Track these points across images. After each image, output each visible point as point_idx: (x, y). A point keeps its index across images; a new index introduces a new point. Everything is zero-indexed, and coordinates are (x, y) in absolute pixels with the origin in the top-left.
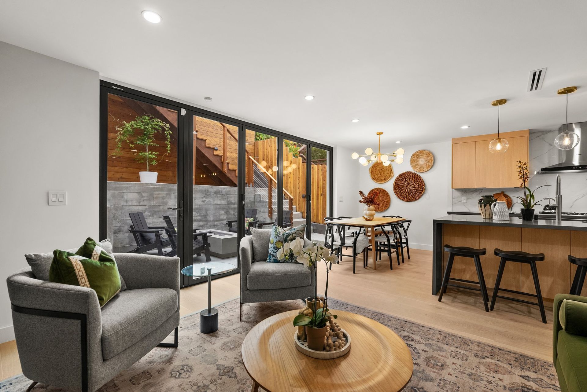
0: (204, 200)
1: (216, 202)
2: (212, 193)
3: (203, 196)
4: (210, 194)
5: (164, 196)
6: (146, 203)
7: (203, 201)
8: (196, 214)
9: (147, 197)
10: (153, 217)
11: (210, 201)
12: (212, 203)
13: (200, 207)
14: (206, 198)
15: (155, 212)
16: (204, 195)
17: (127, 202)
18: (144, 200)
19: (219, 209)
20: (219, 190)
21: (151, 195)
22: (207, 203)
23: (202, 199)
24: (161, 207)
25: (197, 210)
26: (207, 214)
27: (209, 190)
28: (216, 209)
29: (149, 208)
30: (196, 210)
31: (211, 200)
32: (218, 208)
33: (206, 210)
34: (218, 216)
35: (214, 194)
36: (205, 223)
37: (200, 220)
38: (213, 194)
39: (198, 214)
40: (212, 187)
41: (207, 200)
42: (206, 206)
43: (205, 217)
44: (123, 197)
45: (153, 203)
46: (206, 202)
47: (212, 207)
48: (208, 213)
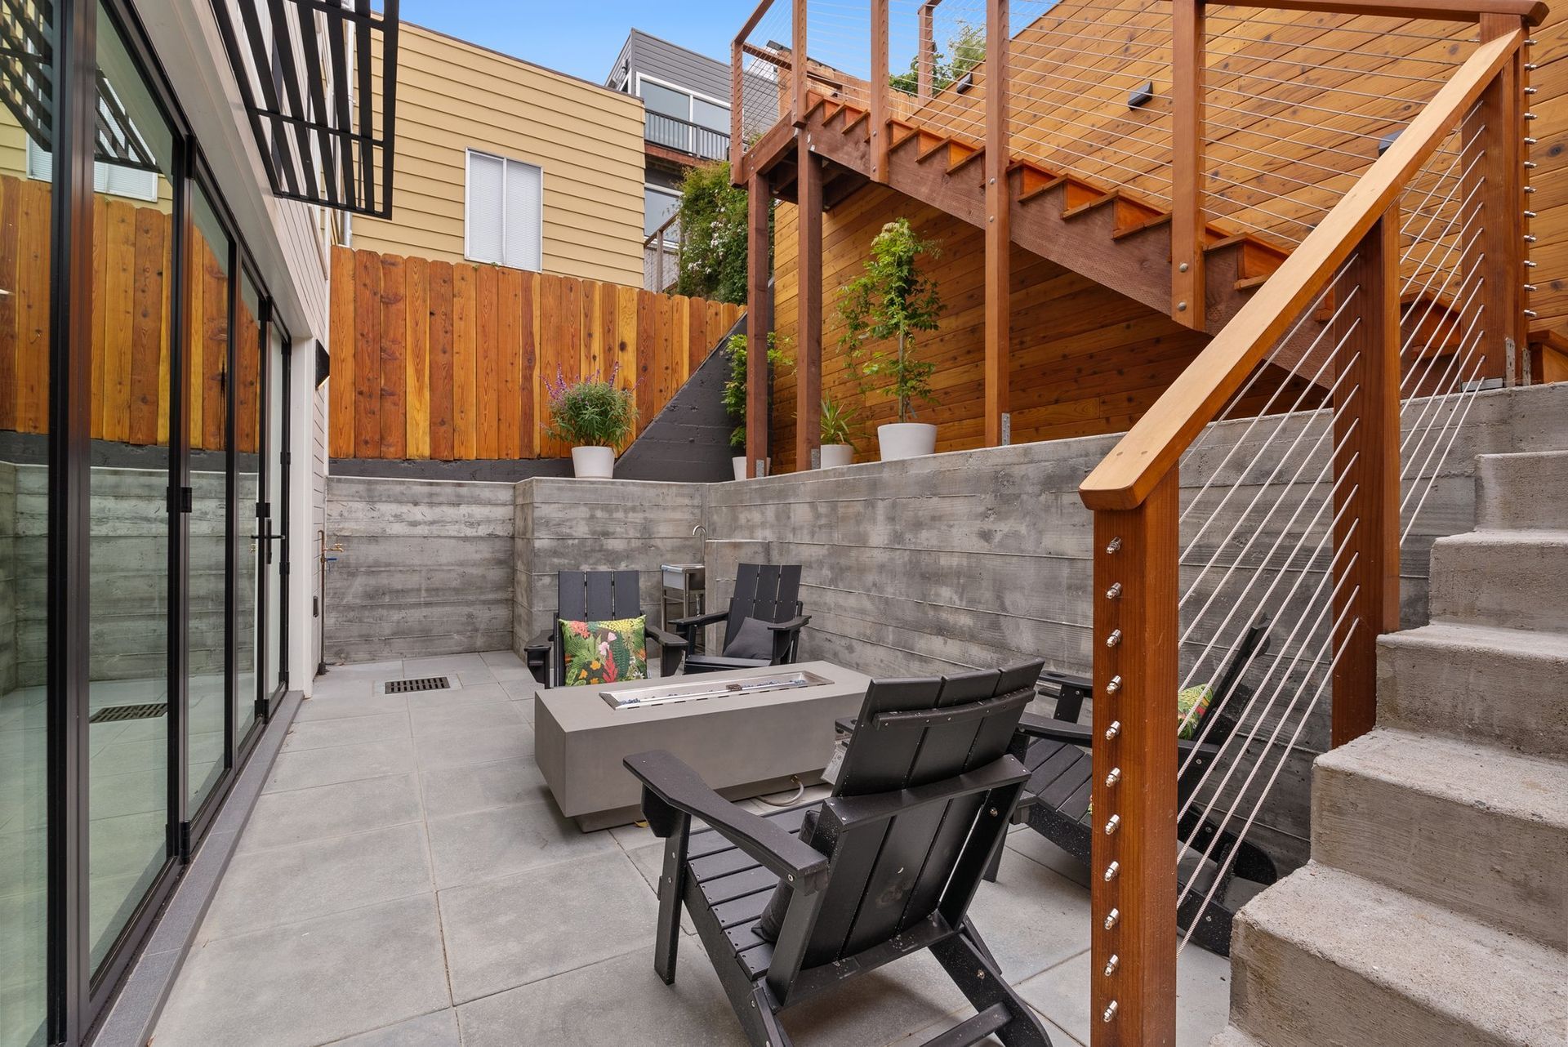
0: (988, 525)
1: (1050, 542)
2: (1029, 489)
3: (982, 509)
4: (1019, 496)
5: (859, 513)
6: (822, 537)
7: (986, 536)
8: (956, 598)
9: (826, 516)
10: (837, 586)
11: (1016, 535)
12: (1029, 546)
13: (970, 567)
14: (1001, 516)
15: (841, 569)
16: (988, 499)
17: (794, 530)
18: (820, 527)
19: (1069, 587)
20: (1071, 462)
21: (834, 506)
22: (1001, 544)
23: (978, 525)
24: (854, 553)
25: (959, 578)
26: (1003, 607)
27: (1018, 471)
28: (1050, 586)
29: (830, 555)
30: (955, 581)
31: (1023, 530)
32: (1065, 582)
33: (1000, 587)
34: (1063, 634)
35: (1042, 492)
36: (995, 656)
37: (971, 637)
38: (1037, 489)
39: (961, 600)
40: (1026, 452)
41: (1002, 528)
42: (998, 562)
43: (995, 625)
44: (789, 518)
45: (837, 537)
46: (998, 538)
47: (1029, 573)
48: (1008, 603)
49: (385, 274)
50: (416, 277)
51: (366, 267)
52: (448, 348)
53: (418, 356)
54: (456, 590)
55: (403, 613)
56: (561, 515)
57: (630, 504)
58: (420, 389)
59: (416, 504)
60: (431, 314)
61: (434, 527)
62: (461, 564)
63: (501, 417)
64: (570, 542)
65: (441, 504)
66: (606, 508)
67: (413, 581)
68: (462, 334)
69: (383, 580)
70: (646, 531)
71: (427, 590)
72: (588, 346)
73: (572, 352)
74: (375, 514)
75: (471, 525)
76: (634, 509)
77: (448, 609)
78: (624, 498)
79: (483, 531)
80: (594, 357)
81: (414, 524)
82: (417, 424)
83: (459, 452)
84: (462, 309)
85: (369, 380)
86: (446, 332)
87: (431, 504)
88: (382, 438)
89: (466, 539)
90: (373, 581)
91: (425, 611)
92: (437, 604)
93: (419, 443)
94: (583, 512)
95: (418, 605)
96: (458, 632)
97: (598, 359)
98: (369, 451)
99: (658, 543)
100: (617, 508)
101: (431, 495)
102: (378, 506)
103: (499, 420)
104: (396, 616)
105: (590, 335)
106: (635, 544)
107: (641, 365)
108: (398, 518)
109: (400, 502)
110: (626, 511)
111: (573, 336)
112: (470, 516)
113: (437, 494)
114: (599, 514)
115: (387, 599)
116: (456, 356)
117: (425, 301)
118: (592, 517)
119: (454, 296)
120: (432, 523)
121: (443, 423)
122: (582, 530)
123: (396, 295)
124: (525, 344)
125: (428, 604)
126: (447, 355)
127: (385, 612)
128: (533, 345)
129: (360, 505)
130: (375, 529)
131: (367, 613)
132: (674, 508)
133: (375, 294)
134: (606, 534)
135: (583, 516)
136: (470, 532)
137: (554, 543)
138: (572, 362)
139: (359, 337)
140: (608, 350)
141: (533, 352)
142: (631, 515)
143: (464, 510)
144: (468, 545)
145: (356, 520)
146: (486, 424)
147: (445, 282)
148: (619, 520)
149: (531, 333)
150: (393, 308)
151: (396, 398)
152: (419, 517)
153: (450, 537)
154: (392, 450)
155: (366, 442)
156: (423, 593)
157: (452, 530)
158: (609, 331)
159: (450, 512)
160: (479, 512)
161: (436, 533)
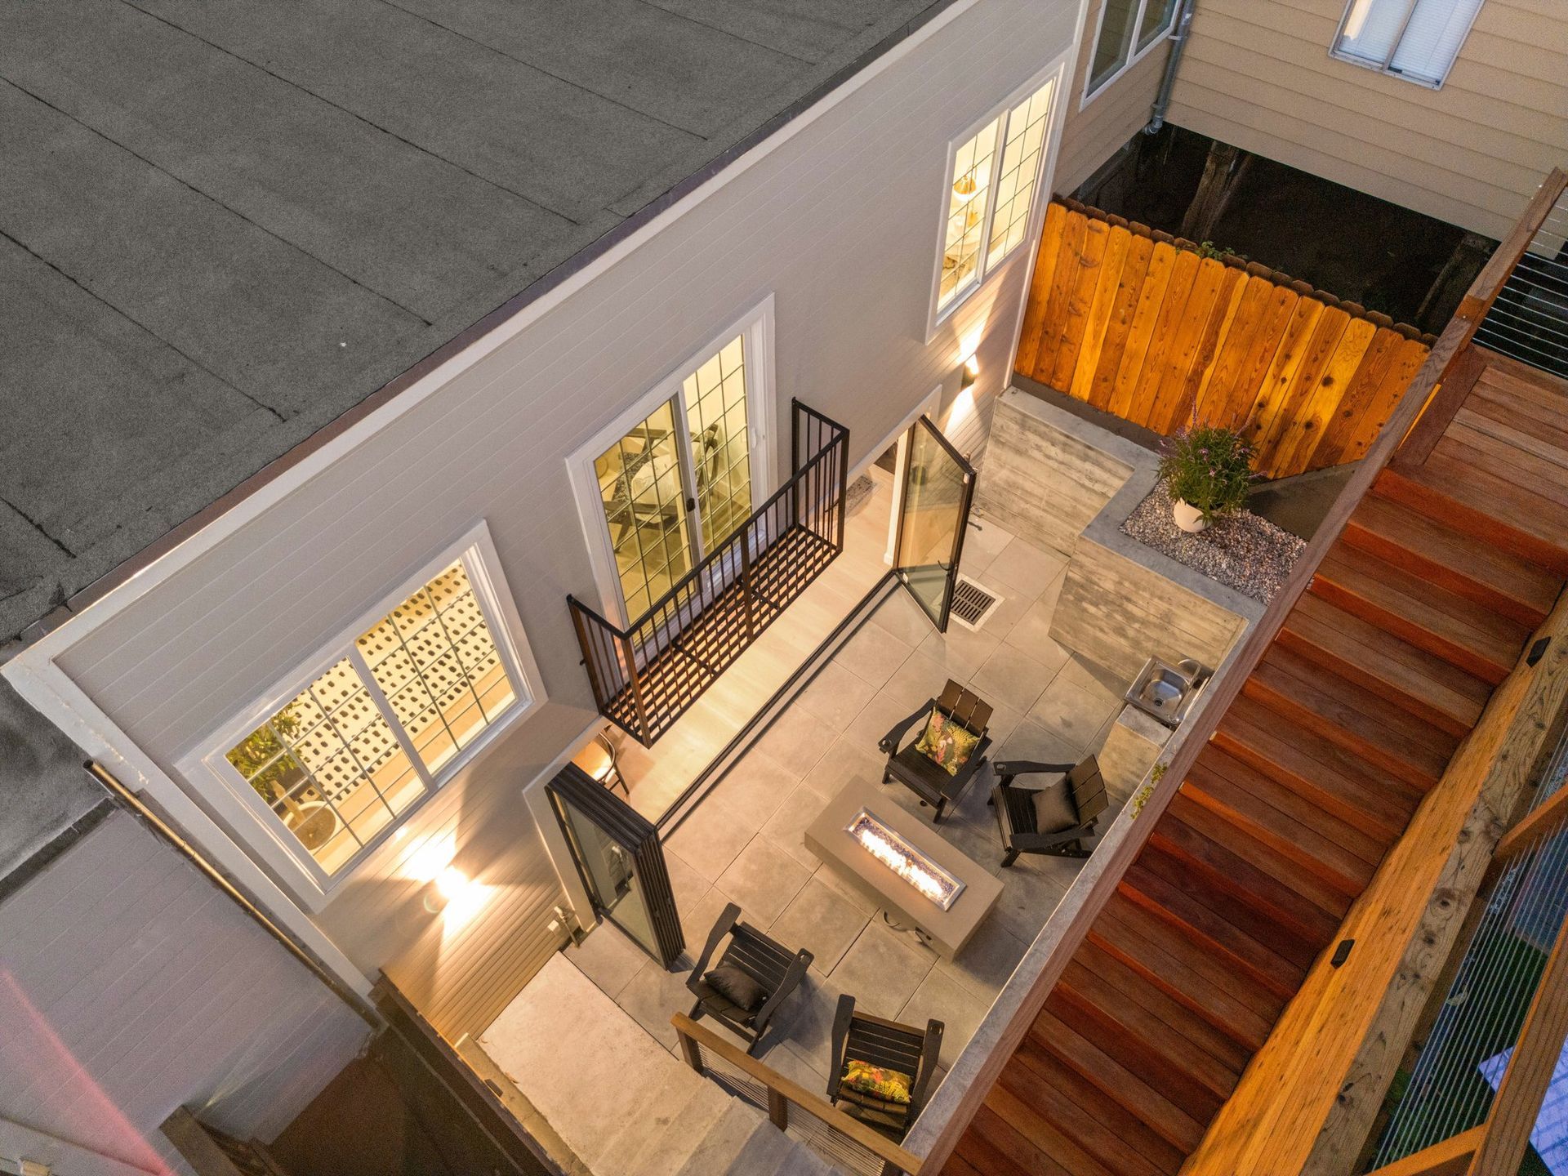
49: (1088, 240)
50: (1116, 247)
51: (1074, 229)
52: (1128, 320)
53: (1100, 318)
54: (1067, 514)
55: (1028, 506)
56: (1094, 568)
57: (1158, 593)
58: (1094, 347)
59: (1053, 445)
60: (1121, 285)
61: (1062, 467)
62: (1075, 500)
63: (1160, 396)
64: (1096, 587)
65: (1071, 454)
66: (1135, 584)
67: (1038, 491)
68: (1145, 311)
69: (1020, 480)
70: (1167, 619)
71: (1047, 502)
72: (1281, 367)
73: (1258, 366)
74: (1024, 437)
75: (1090, 479)
76: (1161, 598)
77: (1059, 522)
78: (1154, 586)
79: (1098, 487)
80: (1284, 380)
81: (1049, 457)
82: (1084, 373)
83: (1113, 407)
84: (1152, 289)
85: (1055, 325)
86: (1130, 306)
87: (1064, 451)
88: (1054, 373)
89: (1083, 486)
90: (1013, 477)
91: (1042, 513)
92: (1050, 514)
93: (1082, 388)
94: (1116, 577)
95: (1039, 508)
96: (1061, 538)
97: (1287, 383)
98: (1043, 378)
99: (1177, 631)
100: (1144, 590)
101: (1065, 444)
102: (1027, 433)
103: (1157, 397)
104: (1023, 505)
105: (1288, 357)
106: (1151, 618)
107: (1345, 408)
108: (1039, 448)
109: (1043, 438)
110: (1152, 594)
111: (1265, 350)
112: (1091, 472)
113: (1071, 447)
114: (1127, 584)
115: (1019, 493)
116: (1132, 329)
117: (1118, 272)
118: (1120, 583)
119: (1147, 274)
120: (1062, 463)
121: (1105, 380)
122: (1109, 586)
123: (1094, 260)
124: (1207, 340)
125: (1044, 510)
126: (1126, 326)
127: (1016, 499)
128: (1215, 345)
129: (1016, 427)
130: (1022, 446)
131: (1005, 493)
132: (1202, 618)
133: (1076, 254)
134: (1129, 600)
135: (1114, 578)
136: (1087, 483)
137: (1083, 581)
138: (1254, 375)
139: (1055, 288)
140: (1307, 379)
141: (1212, 351)
142: (1156, 600)
143: (1088, 466)
144: (1083, 491)
145: (1011, 435)
146: (1143, 396)
147: (1142, 258)
148: (1143, 598)
149: (1217, 334)
150: (1088, 272)
151: (1073, 347)
152: (1053, 454)
153: (1072, 479)
154: (1060, 384)
155: (1042, 371)
156: (1044, 502)
157: (1075, 476)
158: (1316, 359)
159: (1078, 463)
160: (1098, 473)
161: (1062, 470)
